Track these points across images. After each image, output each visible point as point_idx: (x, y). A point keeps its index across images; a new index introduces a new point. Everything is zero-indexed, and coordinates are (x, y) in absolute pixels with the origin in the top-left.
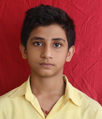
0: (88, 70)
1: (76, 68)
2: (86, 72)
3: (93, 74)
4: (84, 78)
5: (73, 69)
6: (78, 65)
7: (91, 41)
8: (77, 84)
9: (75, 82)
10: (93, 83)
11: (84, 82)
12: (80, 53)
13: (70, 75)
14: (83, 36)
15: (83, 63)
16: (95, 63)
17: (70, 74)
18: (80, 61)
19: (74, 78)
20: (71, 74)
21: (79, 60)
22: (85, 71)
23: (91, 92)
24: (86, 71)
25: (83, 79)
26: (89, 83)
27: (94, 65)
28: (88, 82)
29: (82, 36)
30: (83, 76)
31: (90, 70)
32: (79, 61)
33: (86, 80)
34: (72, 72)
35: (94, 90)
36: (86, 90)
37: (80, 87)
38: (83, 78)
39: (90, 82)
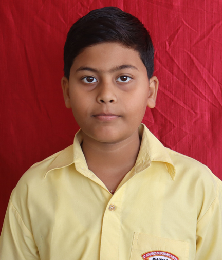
1: (176, 36)
4: (194, 55)
5: (171, 39)
6: (181, 30)
8: (179, 68)
9: (177, 64)
11: (194, 63)
13: (166, 51)
15: (191, 26)
16: (215, 25)
17: (166, 48)
18: (184, 22)
19: (174, 58)
20: (168, 48)
21: (183, 19)
22: (195, 41)
23: (208, 83)
24: (197, 43)
25: (191, 58)
26: (204, 66)
27: (212, 28)
30: (191, 52)
32: (182, 22)
33: (198, 59)
34: (169, 45)
35: (214, 79)
37: (186, 74)
38: (192, 56)
39: (206, 64)
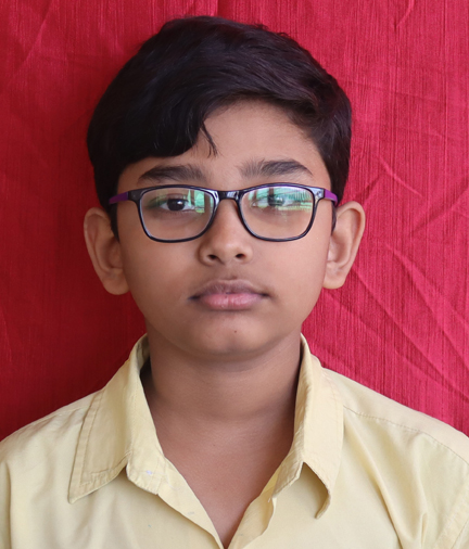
0: (433, 216)
2: (422, 226)
3: (458, 236)
7: (447, 52)
10: (461, 290)
12: (386, 126)
14: (401, 24)
28: (433, 282)
29: (392, 26)
31: (444, 217)
36: (426, 330)
